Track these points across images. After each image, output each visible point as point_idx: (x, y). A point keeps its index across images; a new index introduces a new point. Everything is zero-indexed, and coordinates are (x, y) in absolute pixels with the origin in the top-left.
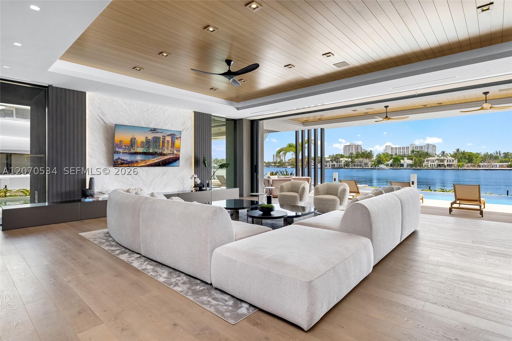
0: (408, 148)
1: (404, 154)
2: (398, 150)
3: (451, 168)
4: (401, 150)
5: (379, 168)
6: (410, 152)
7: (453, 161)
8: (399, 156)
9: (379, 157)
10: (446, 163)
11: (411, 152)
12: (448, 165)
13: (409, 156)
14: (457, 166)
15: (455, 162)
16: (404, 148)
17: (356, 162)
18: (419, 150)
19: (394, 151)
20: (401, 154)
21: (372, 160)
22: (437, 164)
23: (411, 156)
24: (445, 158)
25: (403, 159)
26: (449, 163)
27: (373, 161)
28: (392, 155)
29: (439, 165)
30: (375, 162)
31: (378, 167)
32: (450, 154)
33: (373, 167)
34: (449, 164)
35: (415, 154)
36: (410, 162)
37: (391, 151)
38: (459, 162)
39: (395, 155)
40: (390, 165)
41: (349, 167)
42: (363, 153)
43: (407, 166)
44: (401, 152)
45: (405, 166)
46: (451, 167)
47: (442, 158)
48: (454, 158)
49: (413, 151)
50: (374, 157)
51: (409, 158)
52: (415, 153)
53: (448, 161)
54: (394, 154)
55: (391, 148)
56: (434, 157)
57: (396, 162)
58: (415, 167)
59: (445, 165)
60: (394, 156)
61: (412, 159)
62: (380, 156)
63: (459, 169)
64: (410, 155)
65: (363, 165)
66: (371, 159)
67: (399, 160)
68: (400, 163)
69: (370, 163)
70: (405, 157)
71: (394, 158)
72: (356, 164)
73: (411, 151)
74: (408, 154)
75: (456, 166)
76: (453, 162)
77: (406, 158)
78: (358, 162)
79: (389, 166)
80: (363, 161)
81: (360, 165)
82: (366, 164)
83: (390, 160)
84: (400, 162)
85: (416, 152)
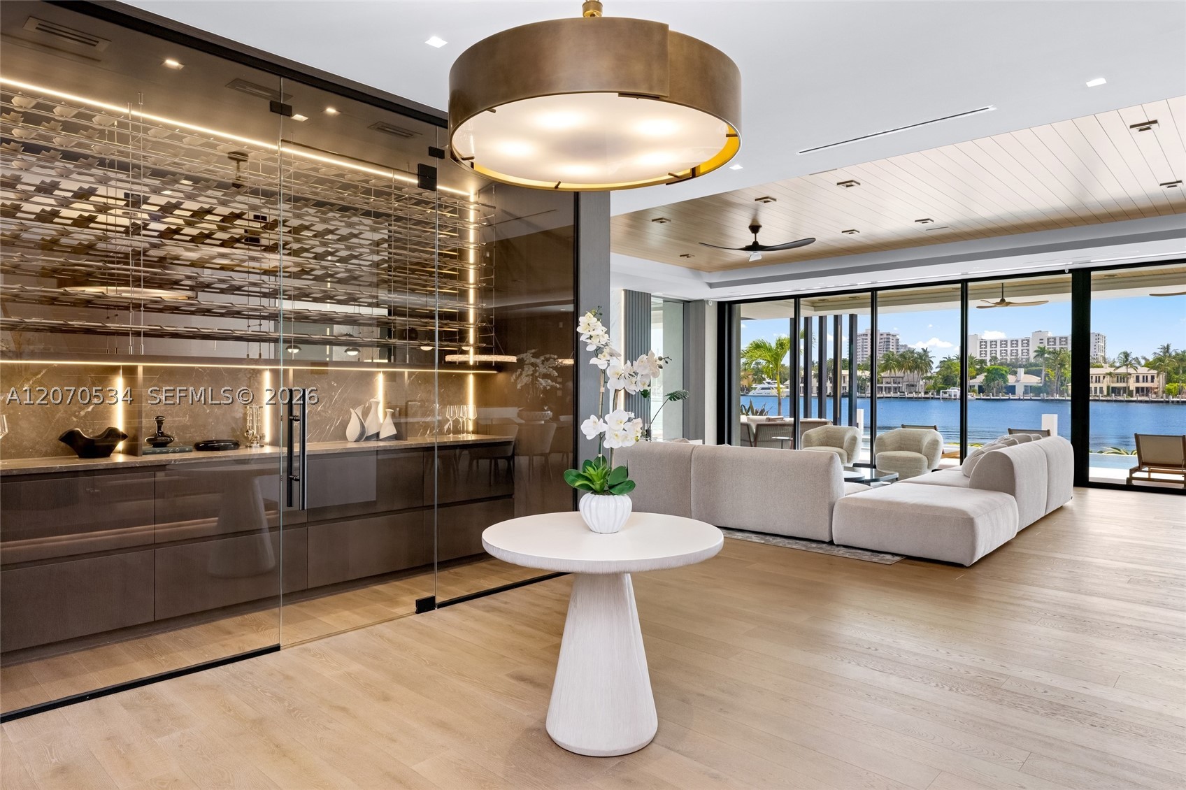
0: (1027, 342)
1: (1017, 360)
2: (998, 349)
3: (1146, 399)
4: (1009, 348)
5: (947, 396)
6: (1032, 355)
7: (1153, 377)
8: (1002, 364)
9: (947, 368)
10: (1133, 385)
11: (1036, 354)
12: (1137, 389)
13: (1031, 365)
14: (1164, 392)
15: (1160, 382)
16: (1015, 343)
17: (884, 380)
18: (1058, 347)
19: (988, 349)
20: (1006, 359)
21: (929, 375)
22: (1108, 387)
23: (1036, 365)
24: (1131, 371)
25: (1015, 373)
26: (1141, 385)
27: (930, 378)
28: (982, 362)
29: (1115, 391)
30: (936, 381)
31: (945, 393)
32: (1145, 358)
33: (930, 395)
34: (1143, 388)
35: (1047, 359)
36: (1034, 380)
37: (979, 350)
38: (1169, 380)
39: (990, 361)
40: (976, 388)
41: (864, 393)
42: (903, 356)
43: (1026, 392)
44: (1009, 352)
45: (1020, 391)
46: (1147, 395)
47: (1123, 370)
48: (1156, 372)
49: (1041, 352)
50: (934, 366)
51: (1031, 370)
52: (1046, 355)
53: (1138, 378)
54: (988, 358)
55: (981, 342)
56: (1098, 367)
57: (993, 380)
58: (1048, 394)
59: (1131, 389)
60: (988, 364)
61: (1037, 373)
62: (949, 363)
63: (1168, 402)
64: (1032, 360)
65: (904, 389)
66: (927, 372)
67: (1003, 377)
68: (1005, 382)
69: (921, 383)
70: (1020, 367)
71: (989, 371)
72: (884, 385)
73: (1035, 351)
74: (1028, 359)
75: (1160, 393)
76: (1152, 381)
77: (1021, 371)
78: (888, 380)
79: (974, 391)
80: (902, 377)
81: (895, 388)
82: (911, 386)
83: (978, 374)
84: (1005, 380)
85: (1050, 353)
